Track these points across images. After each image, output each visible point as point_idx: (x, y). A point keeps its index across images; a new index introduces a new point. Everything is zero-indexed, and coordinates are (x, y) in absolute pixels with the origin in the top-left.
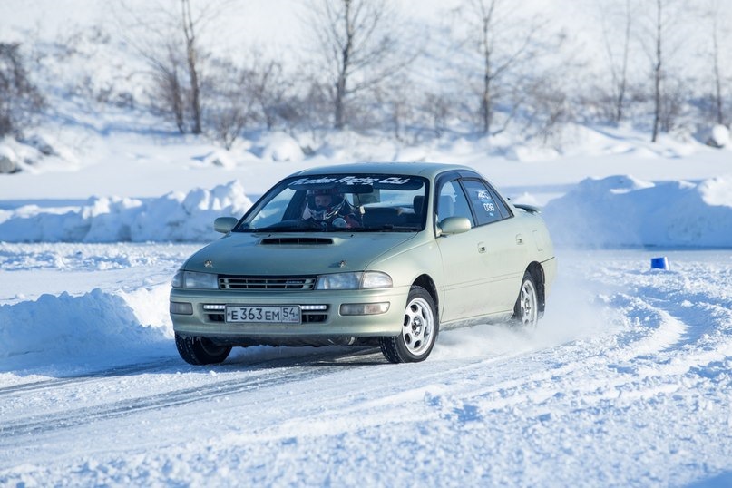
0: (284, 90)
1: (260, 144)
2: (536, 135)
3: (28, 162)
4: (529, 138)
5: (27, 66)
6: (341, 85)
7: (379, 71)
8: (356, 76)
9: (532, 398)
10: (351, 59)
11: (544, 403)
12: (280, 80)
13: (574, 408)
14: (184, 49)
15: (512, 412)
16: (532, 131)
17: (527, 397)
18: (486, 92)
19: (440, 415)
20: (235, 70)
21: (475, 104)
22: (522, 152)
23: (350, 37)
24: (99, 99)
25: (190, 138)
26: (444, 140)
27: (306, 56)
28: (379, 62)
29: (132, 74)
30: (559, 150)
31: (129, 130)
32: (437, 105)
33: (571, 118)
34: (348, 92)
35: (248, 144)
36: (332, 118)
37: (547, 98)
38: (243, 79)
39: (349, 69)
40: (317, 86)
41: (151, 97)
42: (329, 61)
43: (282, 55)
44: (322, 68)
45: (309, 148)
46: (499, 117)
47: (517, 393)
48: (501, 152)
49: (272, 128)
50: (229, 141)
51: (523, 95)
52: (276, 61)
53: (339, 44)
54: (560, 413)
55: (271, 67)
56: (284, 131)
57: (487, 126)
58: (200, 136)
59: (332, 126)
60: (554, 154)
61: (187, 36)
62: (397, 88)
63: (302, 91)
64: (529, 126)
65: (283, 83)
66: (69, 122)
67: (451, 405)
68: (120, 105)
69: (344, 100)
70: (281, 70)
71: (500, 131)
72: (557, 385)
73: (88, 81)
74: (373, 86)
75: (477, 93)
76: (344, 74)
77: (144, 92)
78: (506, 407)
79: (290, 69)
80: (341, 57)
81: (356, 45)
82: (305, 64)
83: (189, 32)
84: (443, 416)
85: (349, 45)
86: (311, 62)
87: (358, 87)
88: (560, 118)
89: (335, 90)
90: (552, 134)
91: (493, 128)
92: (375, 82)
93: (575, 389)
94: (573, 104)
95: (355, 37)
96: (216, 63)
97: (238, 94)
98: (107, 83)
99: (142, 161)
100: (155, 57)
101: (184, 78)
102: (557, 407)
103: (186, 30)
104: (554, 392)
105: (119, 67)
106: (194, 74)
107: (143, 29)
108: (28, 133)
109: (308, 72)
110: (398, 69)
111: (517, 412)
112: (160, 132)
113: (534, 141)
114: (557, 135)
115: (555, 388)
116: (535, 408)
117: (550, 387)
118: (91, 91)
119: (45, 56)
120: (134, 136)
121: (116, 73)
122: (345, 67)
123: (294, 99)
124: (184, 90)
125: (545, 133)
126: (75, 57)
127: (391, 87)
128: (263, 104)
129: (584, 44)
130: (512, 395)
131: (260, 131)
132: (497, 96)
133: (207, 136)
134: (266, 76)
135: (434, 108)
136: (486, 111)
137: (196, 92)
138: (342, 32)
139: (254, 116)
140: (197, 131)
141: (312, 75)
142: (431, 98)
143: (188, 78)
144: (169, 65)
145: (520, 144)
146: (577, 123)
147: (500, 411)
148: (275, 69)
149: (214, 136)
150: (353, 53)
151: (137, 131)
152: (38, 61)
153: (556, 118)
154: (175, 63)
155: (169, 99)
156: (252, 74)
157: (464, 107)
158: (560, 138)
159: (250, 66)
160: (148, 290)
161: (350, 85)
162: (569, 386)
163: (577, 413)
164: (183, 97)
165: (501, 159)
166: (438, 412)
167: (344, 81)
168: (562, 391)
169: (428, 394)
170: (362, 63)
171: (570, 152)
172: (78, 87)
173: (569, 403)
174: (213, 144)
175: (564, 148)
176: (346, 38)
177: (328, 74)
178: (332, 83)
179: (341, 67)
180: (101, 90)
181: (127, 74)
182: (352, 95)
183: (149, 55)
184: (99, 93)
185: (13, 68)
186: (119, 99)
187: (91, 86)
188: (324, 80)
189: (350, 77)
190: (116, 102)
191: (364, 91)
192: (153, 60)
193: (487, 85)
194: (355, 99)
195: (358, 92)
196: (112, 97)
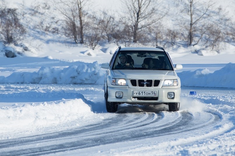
0: (115, 27)
1: (105, 47)
2: (209, 46)
3: (19, 54)
4: (207, 47)
5: (19, 17)
6: (136, 26)
7: (150, 21)
8: (142, 23)
9: (209, 147)
10: (140, 16)
11: (214, 150)
12: (113, 23)
13: (226, 152)
14: (77, 11)
15: (201, 153)
16: (208, 44)
17: (208, 147)
18: (191, 29)
19: (174, 153)
20: (97, 19)
21: (186, 33)
22: (204, 52)
23: (140, 8)
24: (46, 30)
26: (175, 47)
27: (123, 15)
28: (151, 17)
29: (58, 21)
30: (218, 52)
31: (56, 41)
32: (172, 34)
33: (223, 39)
34: (139, 29)
35: (101, 47)
36: (132, 38)
37: (214, 32)
38: (99, 23)
40: (127, 26)
41: (65, 29)
42: (132, 17)
43: (114, 14)
44: (129, 19)
46: (196, 39)
47: (203, 145)
48: (196, 52)
49: (110, 42)
50: (94, 46)
51: (205, 30)
52: (112, 16)
53: (136, 10)
54: (220, 154)
55: (110, 18)
56: (115, 42)
57: (191, 42)
58: (83, 45)
59: (132, 41)
60: (216, 53)
61: (79, 7)
62: (157, 27)
63: (121, 28)
64: (207, 42)
65: (114, 25)
67: (178, 149)
68: (53, 32)
69: (137, 32)
70: (114, 20)
71: (196, 44)
72: (219, 143)
73: (42, 23)
74: (148, 26)
75: (187, 30)
76: (137, 21)
77: (63, 27)
78: (199, 151)
79: (117, 19)
80: (136, 15)
81: (142, 11)
82: (123, 18)
83: (80, 5)
84: (176, 153)
85: (139, 11)
86: (125, 17)
87: (142, 27)
88: (219, 39)
89: (134, 27)
90: (215, 45)
91: (193, 43)
92: (149, 25)
93: (226, 144)
94: (223, 34)
95: (142, 8)
96: (89, 17)
97: (97, 29)
98: (49, 24)
99: (61, 53)
100: (67, 15)
101: (78, 24)
102: (219, 151)
103: (78, 5)
104: (218, 145)
105: (53, 18)
106: (81, 21)
107: (62, 4)
108: (19, 42)
110: (158, 20)
111: (204, 153)
112: (68, 42)
113: (208, 48)
114: (217, 46)
115: (218, 144)
116: (211, 151)
117: (216, 143)
118: (42, 27)
119: (26, 14)
120: (58, 44)
121: (52, 20)
122: (138, 19)
123: (118, 31)
124: (78, 27)
125: (213, 45)
126: (37, 14)
127: (155, 27)
128: (106, 33)
129: (228, 12)
130: (202, 146)
131: (105, 43)
132: (195, 31)
133: (85, 44)
134: (108, 22)
135: (171, 35)
136: (191, 37)
137: (82, 28)
138: (137, 6)
139: (103, 37)
140: (82, 42)
141: (125, 22)
142: (170, 31)
144: (72, 18)
145: (203, 49)
146: (225, 42)
147: (197, 152)
148: (112, 19)
149: (88, 44)
150: (141, 14)
151: (59, 42)
152: (23, 16)
153: (216, 40)
154: (74, 17)
155: (71, 30)
156: (103, 21)
157: (182, 35)
158: (219, 47)
159: (102, 18)
160: (64, 103)
161: (139, 26)
162: (224, 143)
163: (227, 154)
164: (77, 29)
165: (196, 54)
166: (173, 152)
167: (137, 24)
168: (221, 145)
170: (145, 18)
171: (222, 53)
172: (38, 25)
173: (224, 150)
174: (88, 47)
175: (220, 51)
176: (138, 9)
177: (131, 22)
178: (132, 25)
179: (136, 19)
180: (47, 27)
181: (56, 21)
182: (140, 30)
183: (65, 14)
184: (45, 28)
185: (14, 18)
186: (53, 30)
187: (43, 25)
188: (130, 24)
189: (139, 23)
190: (52, 31)
191: (144, 28)
192: (66, 16)
193: (191, 27)
194: (141, 31)
195: (143, 29)
196: (50, 29)
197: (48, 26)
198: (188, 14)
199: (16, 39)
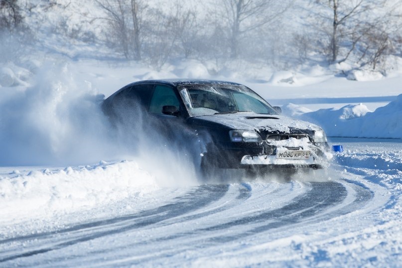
0: (197, 31)
1: (180, 68)
2: (368, 63)
3: (23, 79)
4: (363, 65)
5: (23, 14)
6: (235, 28)
7: (261, 19)
8: (246, 22)
9: (364, 245)
10: (242, 10)
11: (373, 249)
12: (194, 24)
13: (393, 253)
14: (129, 2)
15: (350, 255)
16: (365, 60)
17: (361, 245)
18: (334, 33)
19: (301, 256)
20: (164, 17)
21: (326, 42)
22: (358, 74)
24: (72, 36)
25: (132, 63)
26: (305, 66)
27: (212, 8)
28: (262, 12)
29: (94, 19)
30: (384, 74)
31: (92, 57)
32: (301, 42)
33: (392, 51)
34: (241, 32)
35: (171, 68)
36: (229, 50)
37: (376, 38)
38: (169, 23)
39: (241, 17)
40: (219, 29)
41: (106, 35)
42: (228, 12)
43: (195, 7)
44: (223, 16)
45: (213, 70)
46: (344, 50)
47: (354, 242)
48: (344, 74)
49: (189, 57)
50: (159, 65)
51: (360, 35)
52: (191, 11)
54: (384, 256)
55: (188, 15)
56: (197, 59)
57: (334, 57)
58: (140, 62)
59: (229, 56)
60: (381, 76)
62: (273, 30)
63: (209, 31)
64: (363, 56)
65: (196, 26)
66: (52, 51)
67: (309, 250)
68: (85, 40)
69: (238, 38)
70: (195, 17)
71: (344, 60)
72: (382, 236)
73: (63, 24)
74: (257, 29)
75: (327, 34)
76: (237, 20)
77: (102, 31)
78: (347, 251)
79: (201, 16)
80: (235, 9)
81: (246, 1)
82: (211, 13)
84: (304, 257)
85: (241, 1)
86: (215, 12)
87: (247, 29)
88: (384, 51)
89: (231, 31)
90: (379, 62)
91: (338, 58)
92: (259, 26)
93: (394, 239)
94: (393, 42)
96: (151, 12)
97: (166, 33)
98: (77, 25)
99: (100, 78)
100: (110, 8)
101: (129, 23)
102: (381, 252)
104: (380, 241)
105: (85, 14)
106: (136, 20)
108: (23, 59)
109: (213, 18)
110: (274, 18)
111: (354, 255)
112: (112, 59)
113: (366, 67)
114: (382, 63)
115: (380, 239)
116: (366, 252)
117: (377, 238)
118: (66, 30)
119: (35, 7)
120: (95, 62)
121: (83, 19)
122: (238, 16)
123: (204, 37)
124: (130, 30)
125: (374, 62)
126: (55, 7)
127: (270, 30)
128: (182, 41)
130: (351, 243)
131: (180, 59)
132: (342, 36)
133: (144, 62)
134: (185, 21)
135: (299, 44)
136: (334, 48)
137: (137, 32)
139: (176, 48)
140: (137, 58)
141: (216, 20)
142: (297, 37)
143: (132, 23)
144: (120, 13)
145: (357, 69)
146: (396, 55)
147: (343, 254)
148: (191, 17)
149: (150, 62)
150: (244, 6)
151: (97, 58)
152: (30, 10)
153: (381, 52)
154: (123, 12)
155: (119, 36)
156: (176, 20)
157: (319, 43)
158: (384, 65)
159: (174, 15)
160: (104, 168)
161: (242, 27)
162: (390, 237)
163: (395, 256)
164: (128, 35)
165: (344, 79)
166: (300, 255)
167: (238, 25)
168: (385, 240)
169: (293, 242)
170: (250, 13)
171: (391, 74)
172: (57, 28)
173: (389, 249)
174: (148, 67)
175: (387, 72)
177: (227, 20)
178: (229, 26)
179: (236, 16)
180: (73, 30)
181: (90, 20)
182: (243, 35)
183: (105, 6)
184: (71, 32)
185: (13, 14)
186: (84, 36)
187: (66, 27)
188: (224, 24)
189: (242, 22)
190: (83, 38)
191: (251, 33)
192: (109, 10)
193: (335, 28)
194: (245, 37)
195: (247, 33)
196: (80, 35)
198: (330, 6)
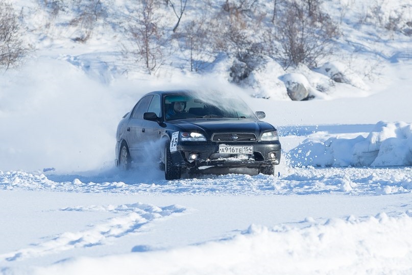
197: (395, 16)
199: (313, 52)
